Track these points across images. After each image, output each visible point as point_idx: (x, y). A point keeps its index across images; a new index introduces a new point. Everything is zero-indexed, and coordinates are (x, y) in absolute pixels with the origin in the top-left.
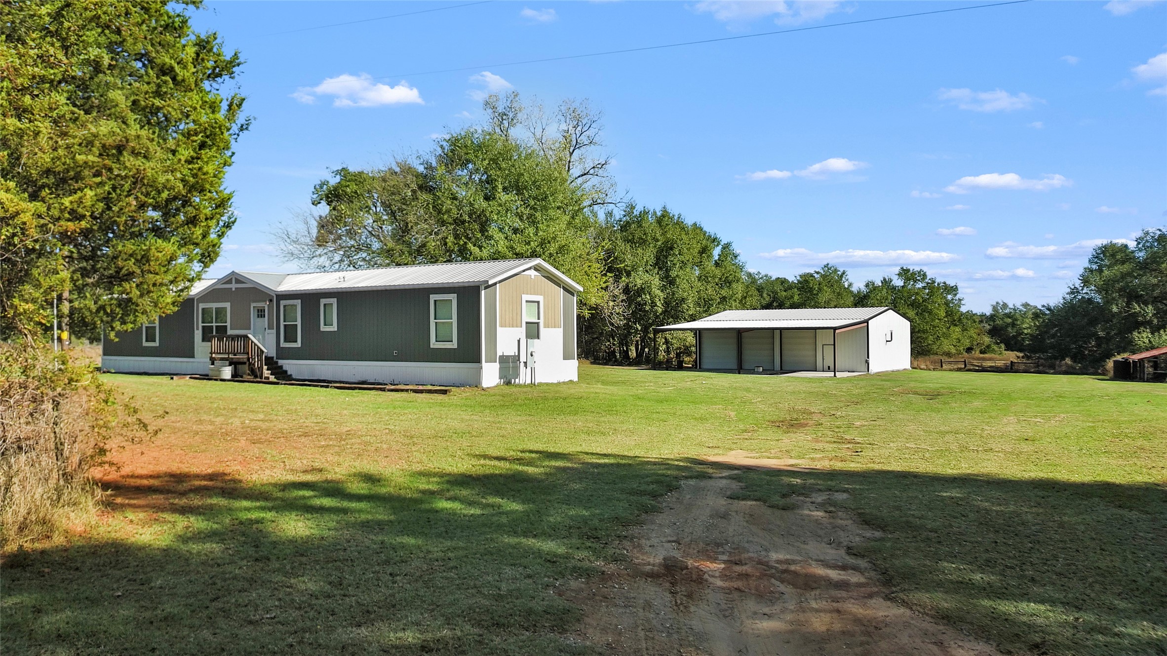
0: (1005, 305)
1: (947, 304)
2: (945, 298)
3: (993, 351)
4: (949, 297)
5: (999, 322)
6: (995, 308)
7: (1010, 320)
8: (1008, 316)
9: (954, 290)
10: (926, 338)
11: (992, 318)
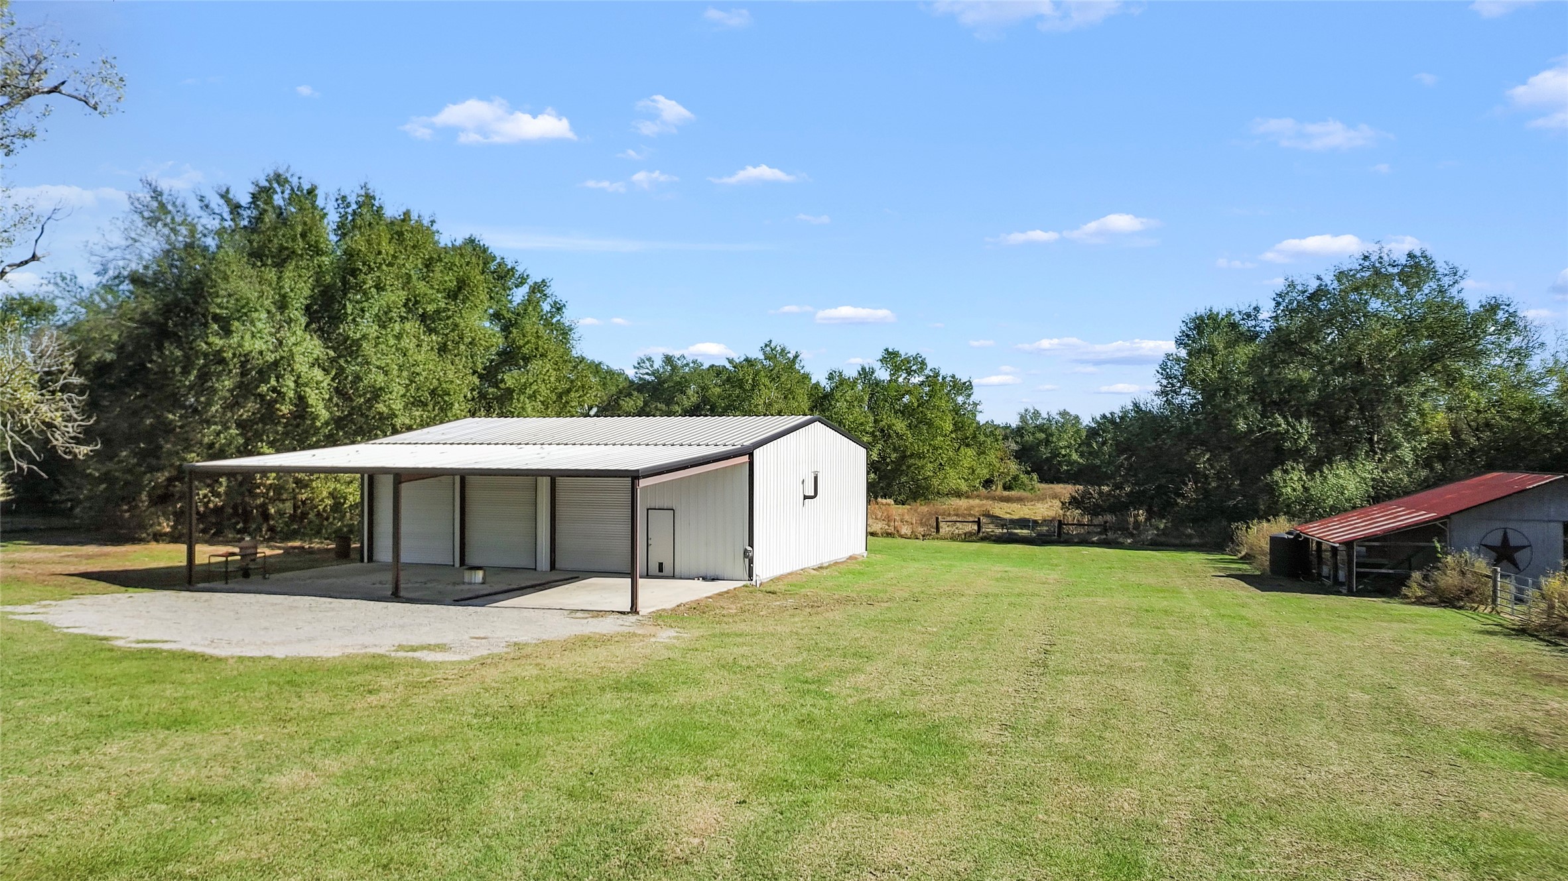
0: (1036, 414)
1: (956, 410)
2: (954, 401)
3: (1023, 486)
4: (960, 399)
5: (1028, 438)
6: (1023, 418)
7: (1043, 436)
8: (1040, 428)
9: (965, 388)
10: (923, 467)
11: (1019, 431)
